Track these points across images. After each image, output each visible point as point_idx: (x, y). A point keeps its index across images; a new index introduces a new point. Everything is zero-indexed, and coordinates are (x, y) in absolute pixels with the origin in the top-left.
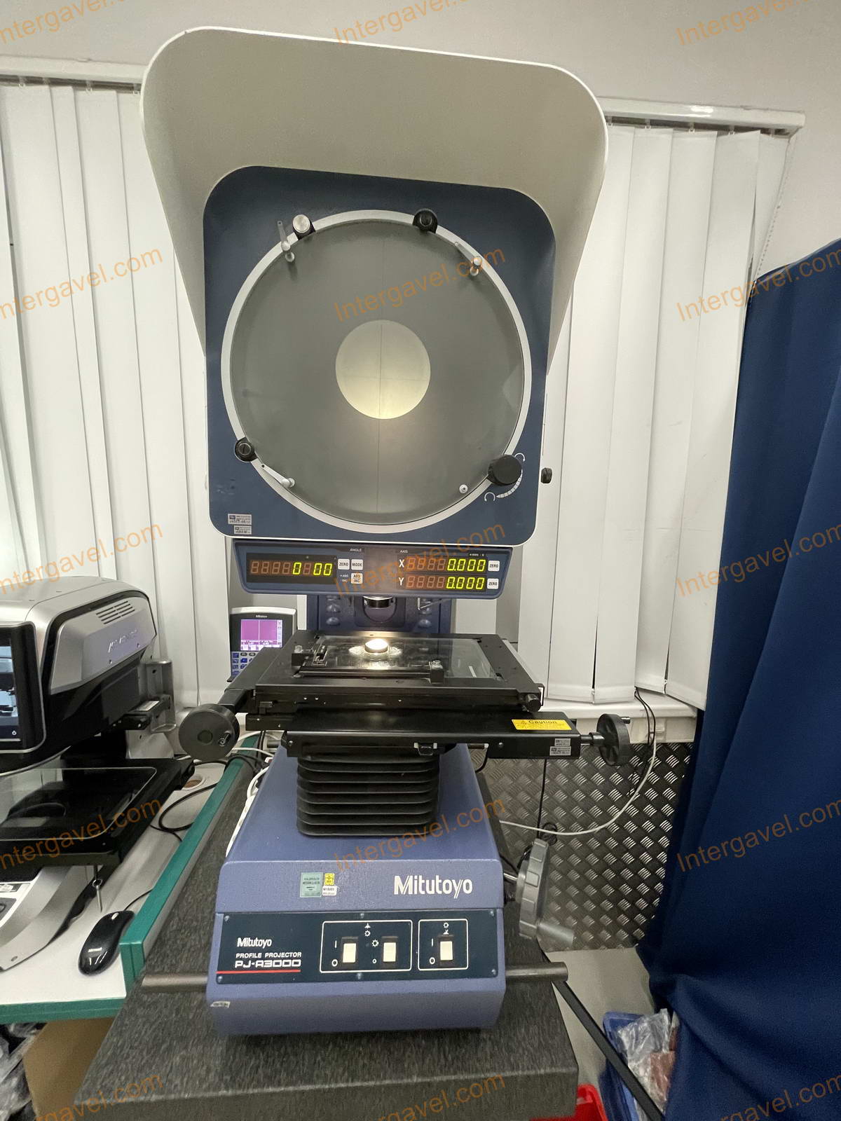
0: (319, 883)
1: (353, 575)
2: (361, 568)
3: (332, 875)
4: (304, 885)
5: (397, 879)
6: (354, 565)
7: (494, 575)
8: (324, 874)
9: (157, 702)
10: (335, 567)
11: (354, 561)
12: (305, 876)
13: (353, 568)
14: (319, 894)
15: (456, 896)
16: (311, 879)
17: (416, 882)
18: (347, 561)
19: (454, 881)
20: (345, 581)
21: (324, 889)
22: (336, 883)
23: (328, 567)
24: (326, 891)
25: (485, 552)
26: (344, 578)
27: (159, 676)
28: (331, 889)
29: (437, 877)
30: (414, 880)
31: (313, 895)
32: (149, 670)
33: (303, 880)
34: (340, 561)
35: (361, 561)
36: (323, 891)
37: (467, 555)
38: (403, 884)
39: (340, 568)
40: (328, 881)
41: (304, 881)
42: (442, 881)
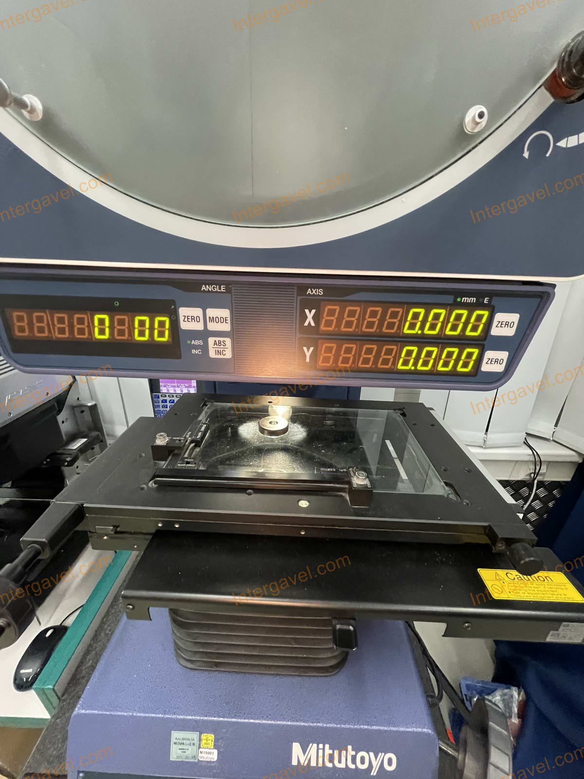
0: (194, 744)
1: (211, 340)
2: (226, 327)
3: (211, 737)
4: (175, 746)
5: (296, 747)
6: (212, 320)
7: (500, 343)
8: (200, 734)
9: (85, 440)
10: (175, 324)
11: (211, 312)
12: (176, 735)
13: (212, 327)
14: (194, 757)
15: (374, 773)
16: (183, 739)
17: (321, 752)
18: (197, 312)
19: (372, 754)
20: (197, 352)
21: (201, 753)
22: (216, 747)
23: (162, 324)
24: (203, 755)
25: (491, 294)
26: (196, 347)
27: (87, 416)
28: (210, 753)
29: (350, 747)
30: (318, 749)
31: (187, 757)
32: (77, 411)
33: (173, 740)
34: (183, 312)
35: (225, 313)
36: (200, 755)
37: (450, 299)
38: (304, 753)
39: (184, 326)
40: (206, 744)
41: (176, 741)
42: (356, 754)
